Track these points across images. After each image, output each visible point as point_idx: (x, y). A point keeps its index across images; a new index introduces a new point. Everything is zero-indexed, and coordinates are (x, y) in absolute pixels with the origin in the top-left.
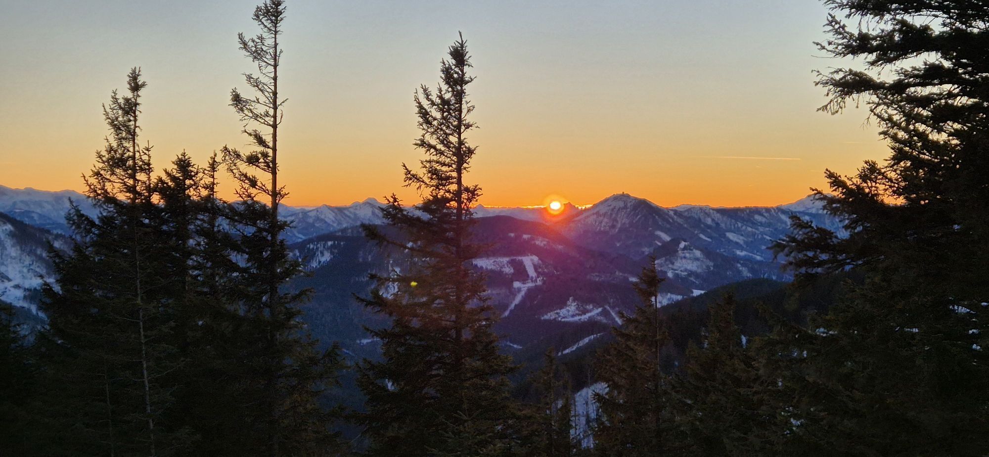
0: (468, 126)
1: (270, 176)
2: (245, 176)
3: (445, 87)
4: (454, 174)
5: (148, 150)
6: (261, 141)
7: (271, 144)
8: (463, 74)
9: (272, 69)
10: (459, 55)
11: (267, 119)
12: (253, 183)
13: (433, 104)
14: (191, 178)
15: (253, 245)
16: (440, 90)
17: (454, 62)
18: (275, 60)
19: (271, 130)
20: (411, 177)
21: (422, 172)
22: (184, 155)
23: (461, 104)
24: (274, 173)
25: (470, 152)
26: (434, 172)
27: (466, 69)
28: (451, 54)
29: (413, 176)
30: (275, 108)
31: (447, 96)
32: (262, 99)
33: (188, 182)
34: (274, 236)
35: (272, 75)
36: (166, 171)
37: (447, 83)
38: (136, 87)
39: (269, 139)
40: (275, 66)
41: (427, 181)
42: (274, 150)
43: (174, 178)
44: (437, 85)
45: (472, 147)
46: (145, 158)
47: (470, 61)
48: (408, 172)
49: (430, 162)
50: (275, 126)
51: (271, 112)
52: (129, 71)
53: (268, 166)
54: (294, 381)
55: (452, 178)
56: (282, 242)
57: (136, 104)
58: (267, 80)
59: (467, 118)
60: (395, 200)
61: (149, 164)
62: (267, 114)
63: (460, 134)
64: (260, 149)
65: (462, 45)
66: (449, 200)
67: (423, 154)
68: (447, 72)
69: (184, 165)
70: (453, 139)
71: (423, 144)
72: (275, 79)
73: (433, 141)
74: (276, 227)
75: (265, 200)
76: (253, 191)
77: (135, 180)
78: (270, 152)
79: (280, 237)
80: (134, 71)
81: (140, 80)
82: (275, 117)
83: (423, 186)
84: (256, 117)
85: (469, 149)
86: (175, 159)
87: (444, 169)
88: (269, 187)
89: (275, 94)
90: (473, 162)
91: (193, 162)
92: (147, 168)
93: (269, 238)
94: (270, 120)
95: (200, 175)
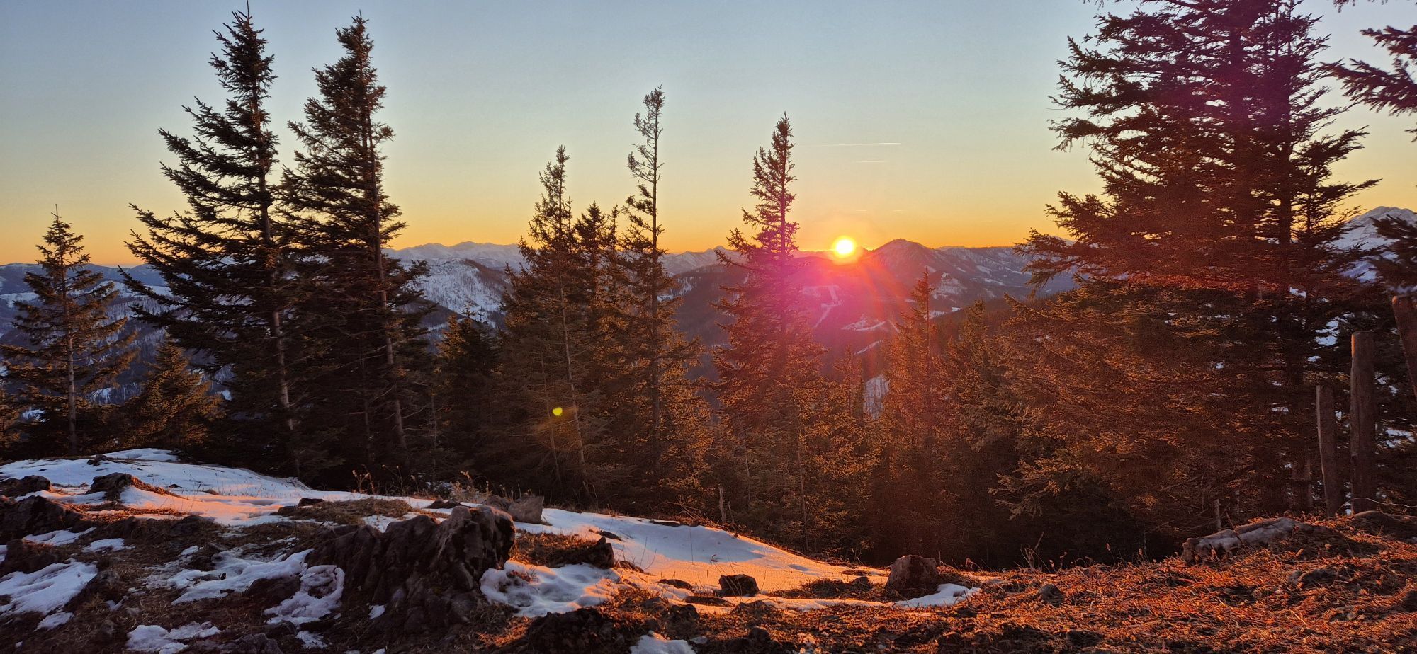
0: (789, 179)
1: (651, 217)
2: (634, 217)
3: (773, 151)
4: (780, 214)
5: (569, 203)
6: (646, 193)
7: (652, 195)
8: (786, 142)
9: (653, 141)
10: (783, 128)
11: (650, 177)
12: (640, 223)
13: (765, 161)
14: (600, 221)
15: (640, 267)
16: (770, 153)
17: (780, 133)
18: (656, 135)
19: (652, 185)
20: (748, 217)
21: (756, 214)
22: (594, 205)
23: (785, 163)
24: (654, 216)
25: (791, 198)
26: (764, 213)
27: (788, 138)
28: (778, 127)
29: (750, 217)
30: (655, 169)
31: (775, 158)
32: (647, 163)
33: (597, 224)
34: (655, 260)
35: (654, 146)
36: (583, 216)
37: (775, 148)
38: (562, 160)
39: (651, 192)
40: (656, 139)
41: (759, 219)
42: (654, 199)
43: (588, 221)
44: (770, 149)
45: (792, 194)
46: (567, 208)
47: (792, 132)
48: (746, 214)
49: (762, 206)
50: (655, 182)
51: (653, 172)
52: (557, 148)
53: (650, 211)
54: (670, 361)
55: (778, 217)
56: (660, 264)
57: (562, 171)
58: (650, 149)
59: (789, 174)
60: (738, 233)
61: (569, 213)
62: (650, 174)
63: (783, 185)
64: (645, 198)
65: (786, 121)
66: (776, 233)
67: (757, 200)
68: (776, 139)
69: (594, 212)
70: (778, 188)
71: (756, 192)
72: (655, 148)
73: (764, 190)
74: (656, 254)
75: (648, 235)
76: (639, 228)
77: (561, 224)
78: (652, 200)
79: (660, 259)
80: (561, 149)
81: (565, 154)
82: (655, 175)
83: (757, 223)
84: (642, 175)
85: (790, 195)
86: (589, 207)
87: (772, 210)
88: (651, 225)
89: (655, 159)
90: (792, 206)
91: (600, 210)
92: (567, 215)
93: (651, 261)
94: (652, 178)
95: (605, 219)
